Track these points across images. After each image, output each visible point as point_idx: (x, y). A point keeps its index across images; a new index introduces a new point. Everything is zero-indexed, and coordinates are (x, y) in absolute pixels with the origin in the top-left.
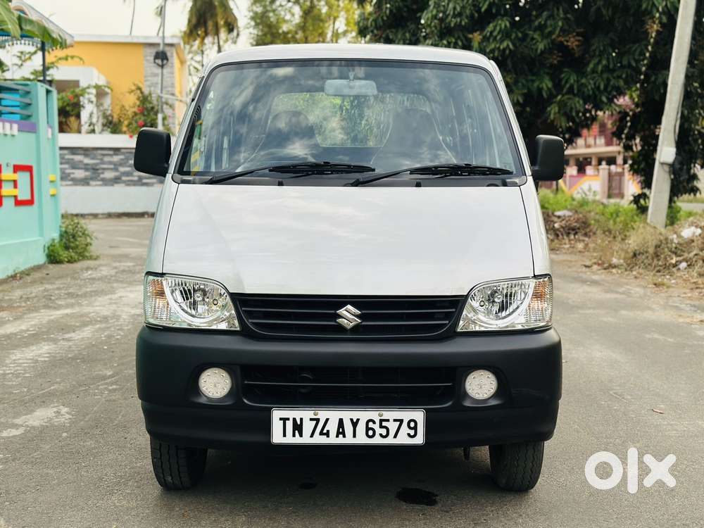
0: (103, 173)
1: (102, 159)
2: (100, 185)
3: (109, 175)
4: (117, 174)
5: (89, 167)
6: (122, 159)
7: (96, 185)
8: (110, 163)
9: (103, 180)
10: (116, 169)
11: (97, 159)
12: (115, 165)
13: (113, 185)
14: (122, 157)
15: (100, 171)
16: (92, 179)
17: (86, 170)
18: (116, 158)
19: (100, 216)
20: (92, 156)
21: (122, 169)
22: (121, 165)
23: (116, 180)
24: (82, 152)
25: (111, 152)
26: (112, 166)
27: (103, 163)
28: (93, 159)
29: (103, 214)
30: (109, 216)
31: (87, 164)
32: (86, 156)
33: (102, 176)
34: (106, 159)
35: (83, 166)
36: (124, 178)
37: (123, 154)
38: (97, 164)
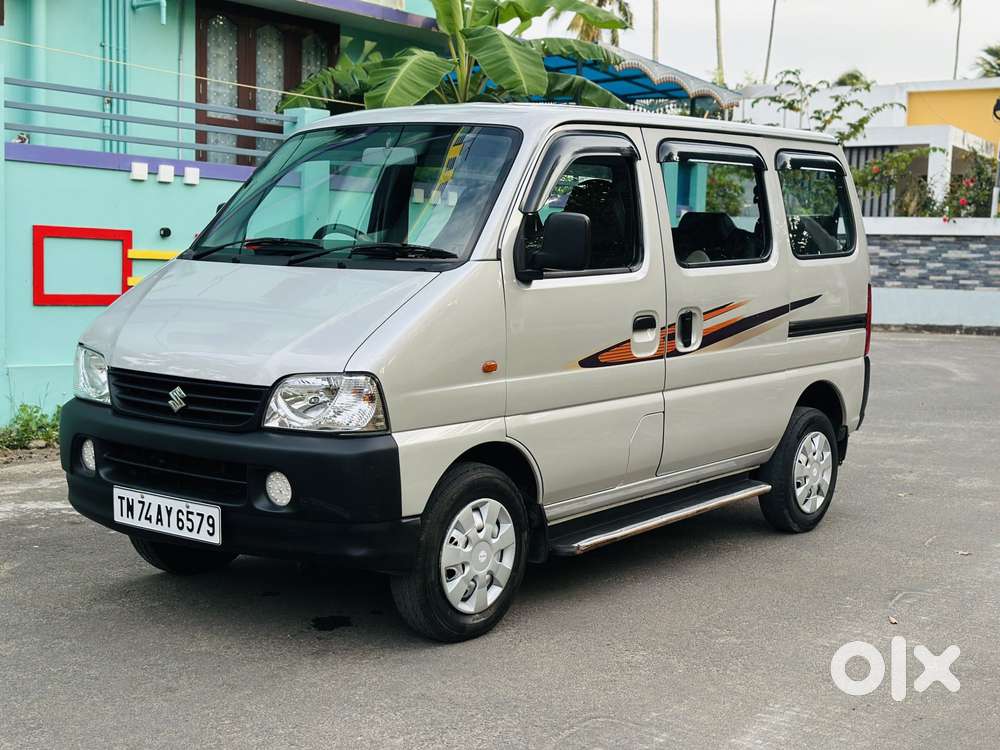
0: (904, 270)
1: (904, 252)
2: (898, 286)
3: (912, 273)
4: (923, 271)
5: (886, 261)
6: (932, 252)
7: (893, 286)
8: (915, 256)
9: (903, 279)
10: (922, 266)
11: (898, 251)
12: (921, 259)
13: (916, 287)
14: (933, 248)
15: (900, 268)
16: (888, 278)
17: (882, 265)
18: (923, 250)
19: (893, 329)
20: (892, 247)
21: (931, 265)
22: (929, 259)
23: (922, 280)
24: (878, 241)
25: (919, 242)
26: (918, 261)
27: (905, 256)
28: (892, 251)
29: (896, 326)
30: (906, 328)
31: (883, 258)
32: (883, 246)
33: (902, 274)
34: (911, 251)
35: (877, 261)
36: (932, 278)
37: (935, 244)
38: (896, 258)
